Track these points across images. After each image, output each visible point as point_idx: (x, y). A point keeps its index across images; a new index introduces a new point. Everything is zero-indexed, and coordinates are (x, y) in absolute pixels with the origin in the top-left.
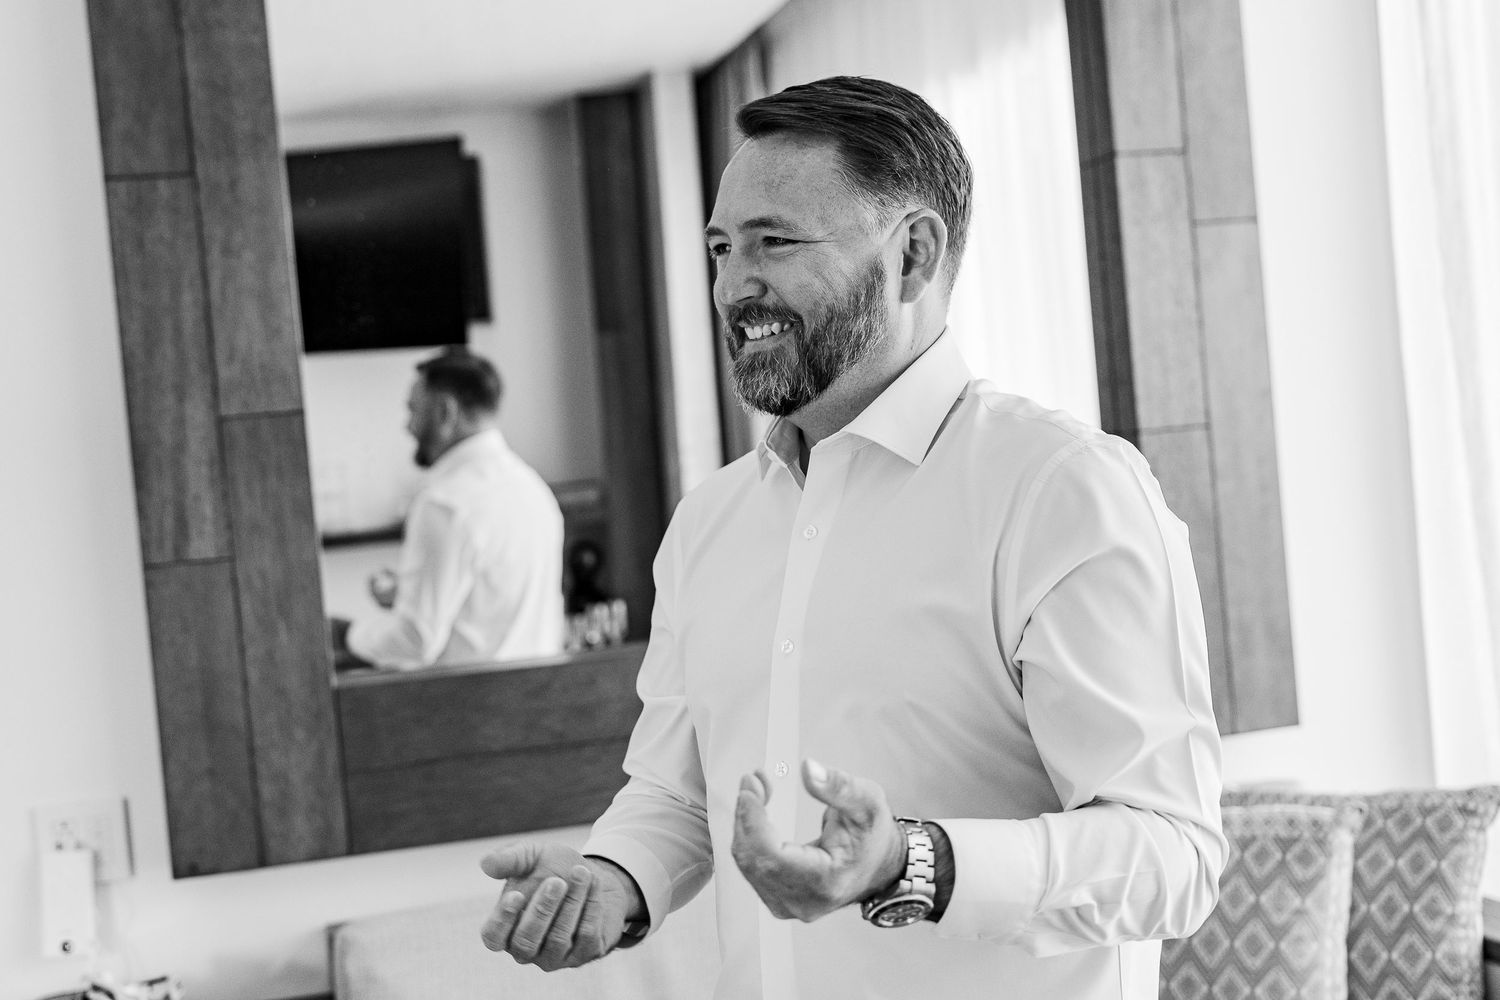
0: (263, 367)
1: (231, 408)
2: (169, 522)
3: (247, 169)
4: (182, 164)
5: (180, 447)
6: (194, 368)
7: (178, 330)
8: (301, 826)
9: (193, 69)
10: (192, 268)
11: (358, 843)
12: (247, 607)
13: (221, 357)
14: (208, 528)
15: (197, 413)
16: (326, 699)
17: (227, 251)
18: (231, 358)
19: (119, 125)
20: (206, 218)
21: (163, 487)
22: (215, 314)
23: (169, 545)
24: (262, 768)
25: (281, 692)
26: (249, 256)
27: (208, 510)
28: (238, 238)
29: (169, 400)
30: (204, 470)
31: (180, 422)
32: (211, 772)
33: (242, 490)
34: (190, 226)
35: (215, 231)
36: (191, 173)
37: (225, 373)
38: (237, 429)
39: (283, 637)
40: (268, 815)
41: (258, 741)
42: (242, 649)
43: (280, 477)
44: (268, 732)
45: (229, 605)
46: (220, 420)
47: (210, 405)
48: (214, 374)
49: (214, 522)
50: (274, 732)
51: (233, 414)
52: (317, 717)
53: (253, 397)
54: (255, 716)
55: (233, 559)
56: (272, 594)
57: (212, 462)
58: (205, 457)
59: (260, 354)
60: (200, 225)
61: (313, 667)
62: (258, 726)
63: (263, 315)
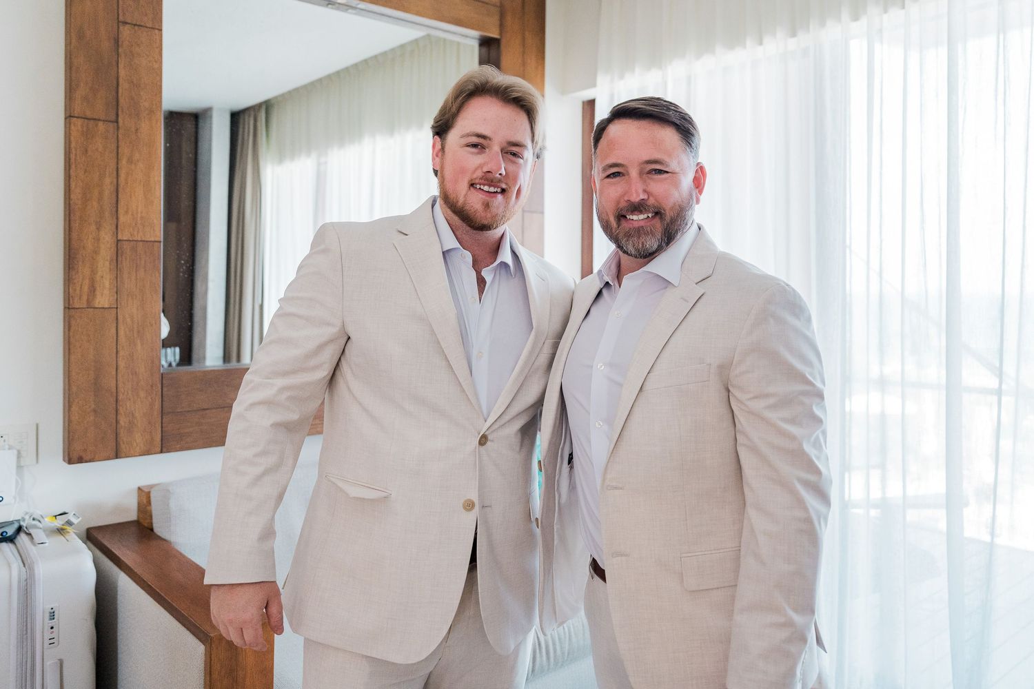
0: (142, 219)
1: (124, 235)
2: (86, 288)
3: (144, 126)
4: (113, 118)
5: (96, 252)
6: (107, 214)
7: (101, 193)
8: (139, 439)
9: (122, 73)
10: (113, 165)
11: (165, 446)
12: (121, 333)
13: (121, 211)
14: (106, 292)
15: (107, 237)
16: (157, 379)
17: (130, 161)
18: (127, 212)
19: (82, 91)
20: (122, 144)
21: (84, 271)
22: (120, 190)
23: (85, 298)
24: (121, 410)
25: (135, 374)
26: (141, 165)
27: (107, 284)
28: (137, 156)
29: (93, 227)
30: (107, 264)
31: (98, 240)
32: (95, 411)
33: (126, 275)
34: (114, 146)
35: (125, 150)
36: (117, 122)
37: (122, 219)
38: (126, 247)
39: (139, 347)
40: (122, 433)
41: (121, 397)
42: (117, 352)
43: (145, 271)
44: (126, 393)
45: (113, 330)
46: (118, 241)
47: (113, 233)
48: (117, 218)
49: (110, 289)
50: (130, 392)
51: (125, 239)
52: (152, 386)
53: (135, 233)
54: (120, 385)
55: (117, 308)
56: (135, 326)
57: (111, 260)
58: (109, 258)
59: (142, 213)
60: (118, 147)
61: (153, 362)
62: (121, 390)
63: (144, 193)
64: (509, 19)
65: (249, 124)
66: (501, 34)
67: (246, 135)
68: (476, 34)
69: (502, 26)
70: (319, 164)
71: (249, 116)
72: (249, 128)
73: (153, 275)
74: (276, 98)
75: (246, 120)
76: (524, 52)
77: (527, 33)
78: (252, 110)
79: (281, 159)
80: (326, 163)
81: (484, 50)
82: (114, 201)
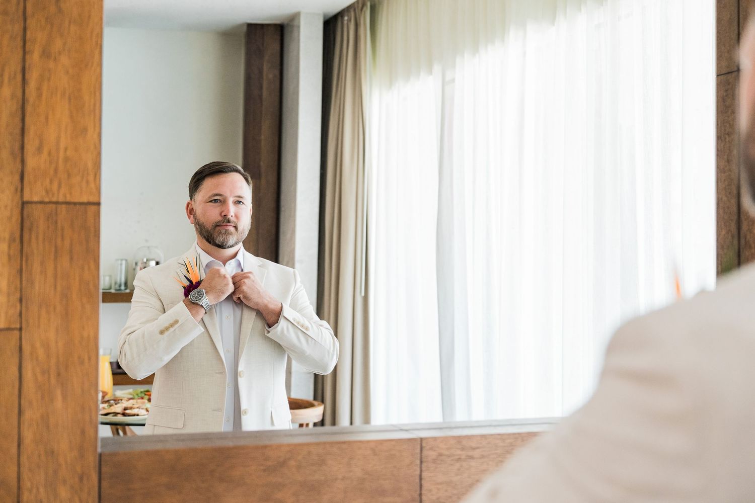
0: (67, 159)
1: (34, 193)
6: (6, 155)
10: (14, 66)
12: (28, 374)
13: (30, 148)
16: (92, 460)
17: (46, 54)
18: (40, 149)
20: (31, 22)
22: (29, 109)
25: (51, 453)
26: (64, 60)
28: (58, 44)
30: (4, 246)
33: (36, 267)
34: (18, 28)
35: (38, 36)
37: (31, 162)
38: (37, 213)
39: (59, 403)
42: (20, 412)
43: (71, 259)
44: (34, 491)
45: (14, 370)
46: (24, 204)
47: (16, 190)
48: (23, 161)
49: (9, 295)
50: (42, 490)
51: (36, 199)
52: (81, 479)
53: (55, 186)
54: (25, 475)
55: (21, 329)
56: (53, 361)
57: (12, 240)
58: (7, 235)
59: (66, 149)
60: (25, 29)
61: (83, 432)
62: (27, 484)
63: (71, 117)
71: (349, 20)
73: (86, 268)
75: (345, 27)
82: (18, 131)
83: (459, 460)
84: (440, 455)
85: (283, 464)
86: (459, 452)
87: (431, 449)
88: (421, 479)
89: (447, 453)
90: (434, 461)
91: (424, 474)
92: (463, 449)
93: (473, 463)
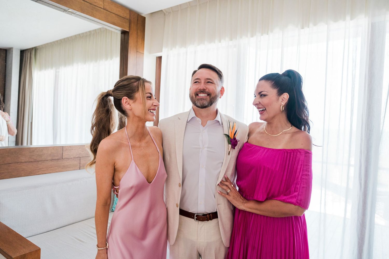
64: (132, 25)
65: (28, 55)
66: (129, 30)
67: (27, 58)
68: (120, 29)
69: (130, 27)
70: (56, 72)
71: (28, 52)
72: (28, 56)
74: (39, 46)
75: (27, 54)
76: (137, 38)
77: (138, 31)
78: (30, 50)
79: (41, 69)
80: (59, 72)
81: (123, 35)
83: (70, 150)
84: (67, 149)
85: (34, 151)
86: (70, 149)
87: (65, 148)
88: (62, 154)
89: (68, 149)
90: (65, 150)
91: (63, 153)
92: (71, 148)
93: (73, 150)
